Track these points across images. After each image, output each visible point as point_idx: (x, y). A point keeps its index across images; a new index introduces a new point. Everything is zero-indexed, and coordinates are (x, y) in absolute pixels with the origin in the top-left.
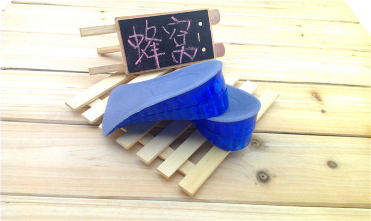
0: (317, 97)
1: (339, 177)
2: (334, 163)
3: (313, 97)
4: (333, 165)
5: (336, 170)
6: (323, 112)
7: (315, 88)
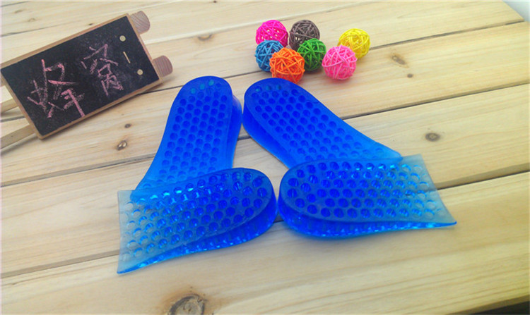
0: (399, 60)
1: (444, 149)
2: (435, 134)
3: (393, 61)
4: (434, 137)
5: (439, 142)
6: (410, 76)
7: (395, 50)
